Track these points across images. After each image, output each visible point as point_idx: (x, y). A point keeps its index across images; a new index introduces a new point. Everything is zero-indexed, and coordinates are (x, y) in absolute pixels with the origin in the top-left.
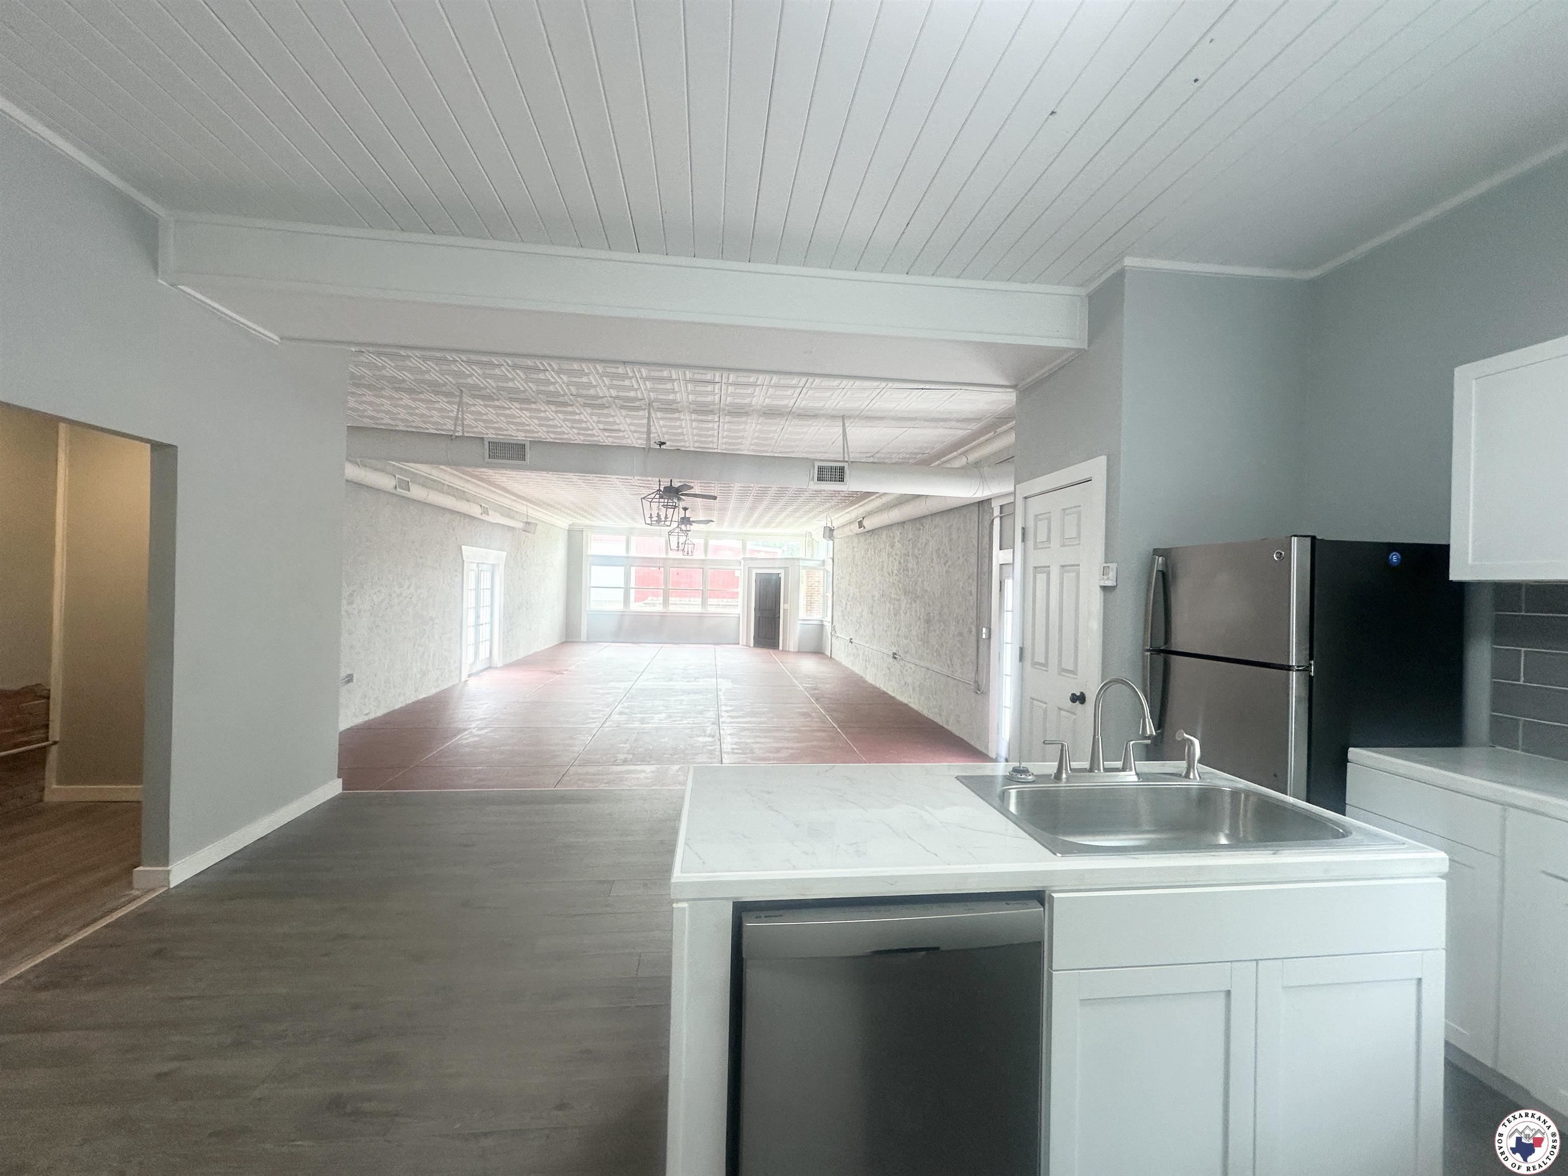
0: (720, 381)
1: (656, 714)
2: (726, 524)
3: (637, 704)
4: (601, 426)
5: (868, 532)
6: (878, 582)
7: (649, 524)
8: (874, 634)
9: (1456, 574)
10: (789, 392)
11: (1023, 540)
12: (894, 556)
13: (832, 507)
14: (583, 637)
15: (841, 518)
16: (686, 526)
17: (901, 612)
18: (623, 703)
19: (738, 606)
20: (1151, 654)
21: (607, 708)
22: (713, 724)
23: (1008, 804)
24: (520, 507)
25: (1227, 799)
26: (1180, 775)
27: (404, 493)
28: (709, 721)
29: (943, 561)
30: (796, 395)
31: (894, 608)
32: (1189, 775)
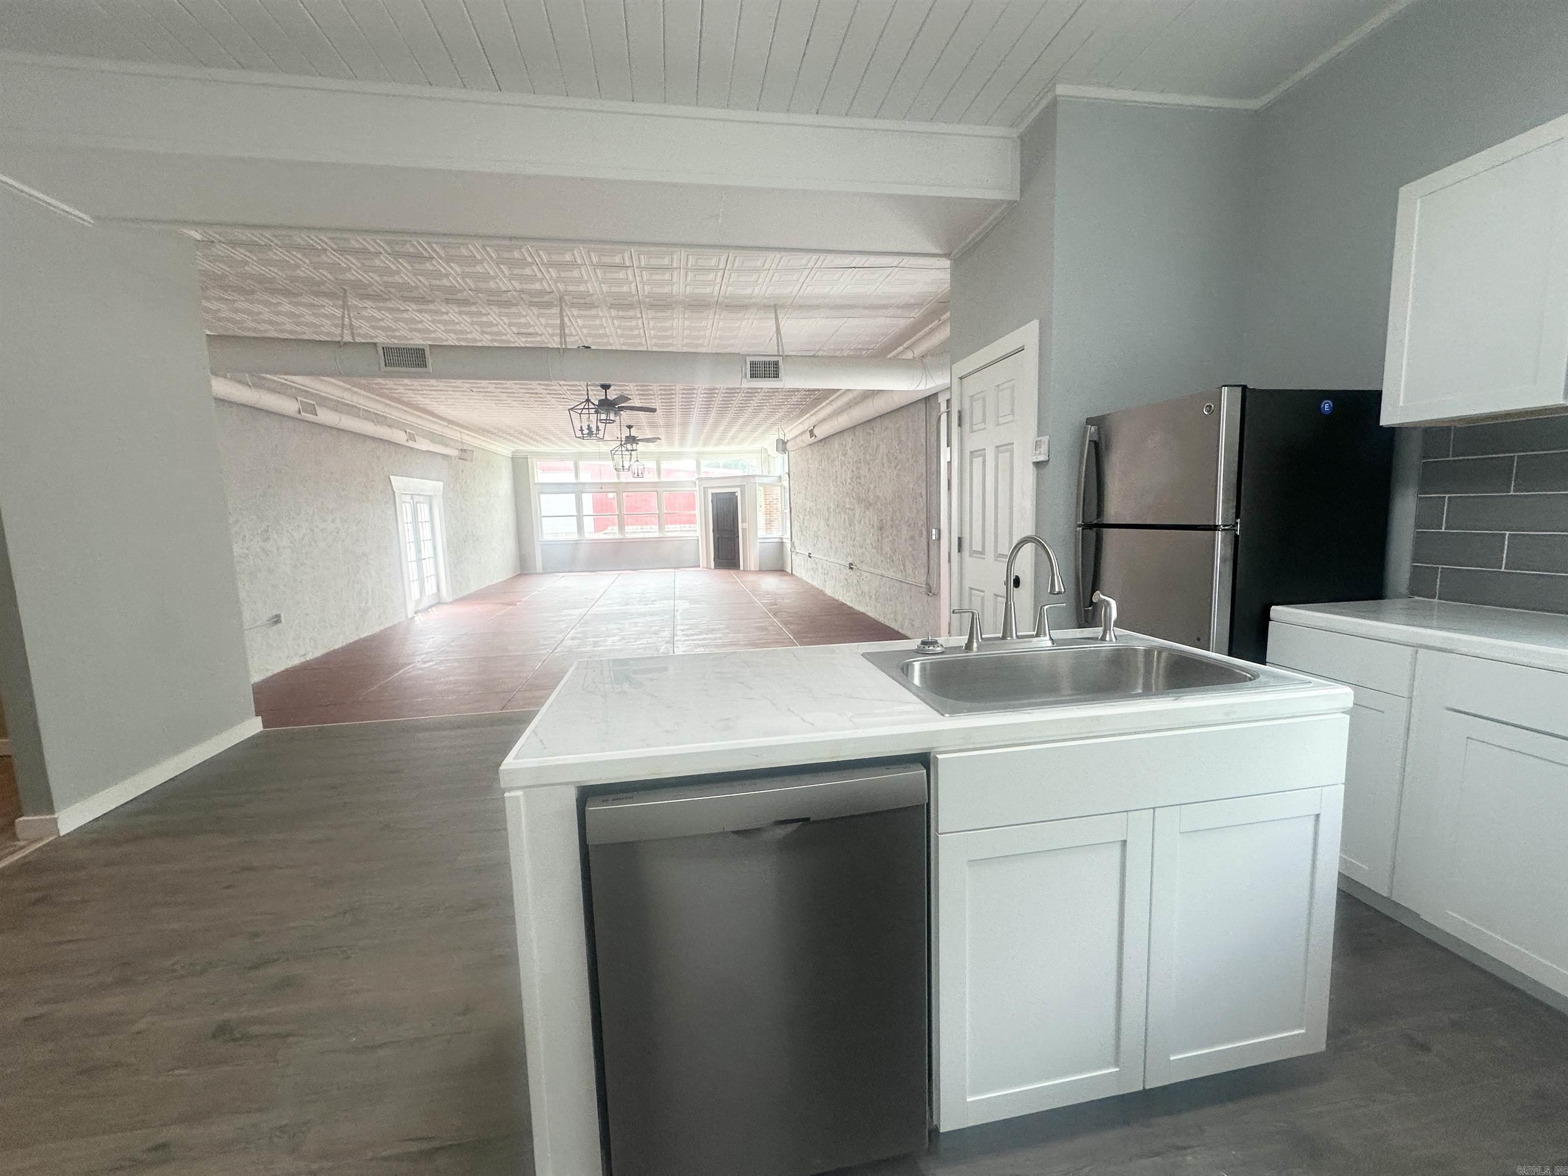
0: (631, 265)
1: (609, 637)
2: (677, 442)
3: (591, 629)
4: (514, 329)
5: (821, 441)
6: (832, 492)
7: (579, 437)
8: (831, 548)
9: (1387, 419)
10: (711, 277)
11: (960, 425)
12: (847, 465)
13: (783, 418)
14: (539, 568)
15: (793, 430)
16: (632, 445)
17: (855, 521)
18: (576, 629)
19: (696, 530)
20: (1083, 529)
21: (560, 634)
22: (667, 642)
23: (913, 678)
24: (451, 433)
25: (1141, 658)
26: (1096, 639)
27: (310, 417)
28: (663, 641)
29: (893, 465)
30: (719, 280)
31: (848, 518)
32: (1106, 638)
